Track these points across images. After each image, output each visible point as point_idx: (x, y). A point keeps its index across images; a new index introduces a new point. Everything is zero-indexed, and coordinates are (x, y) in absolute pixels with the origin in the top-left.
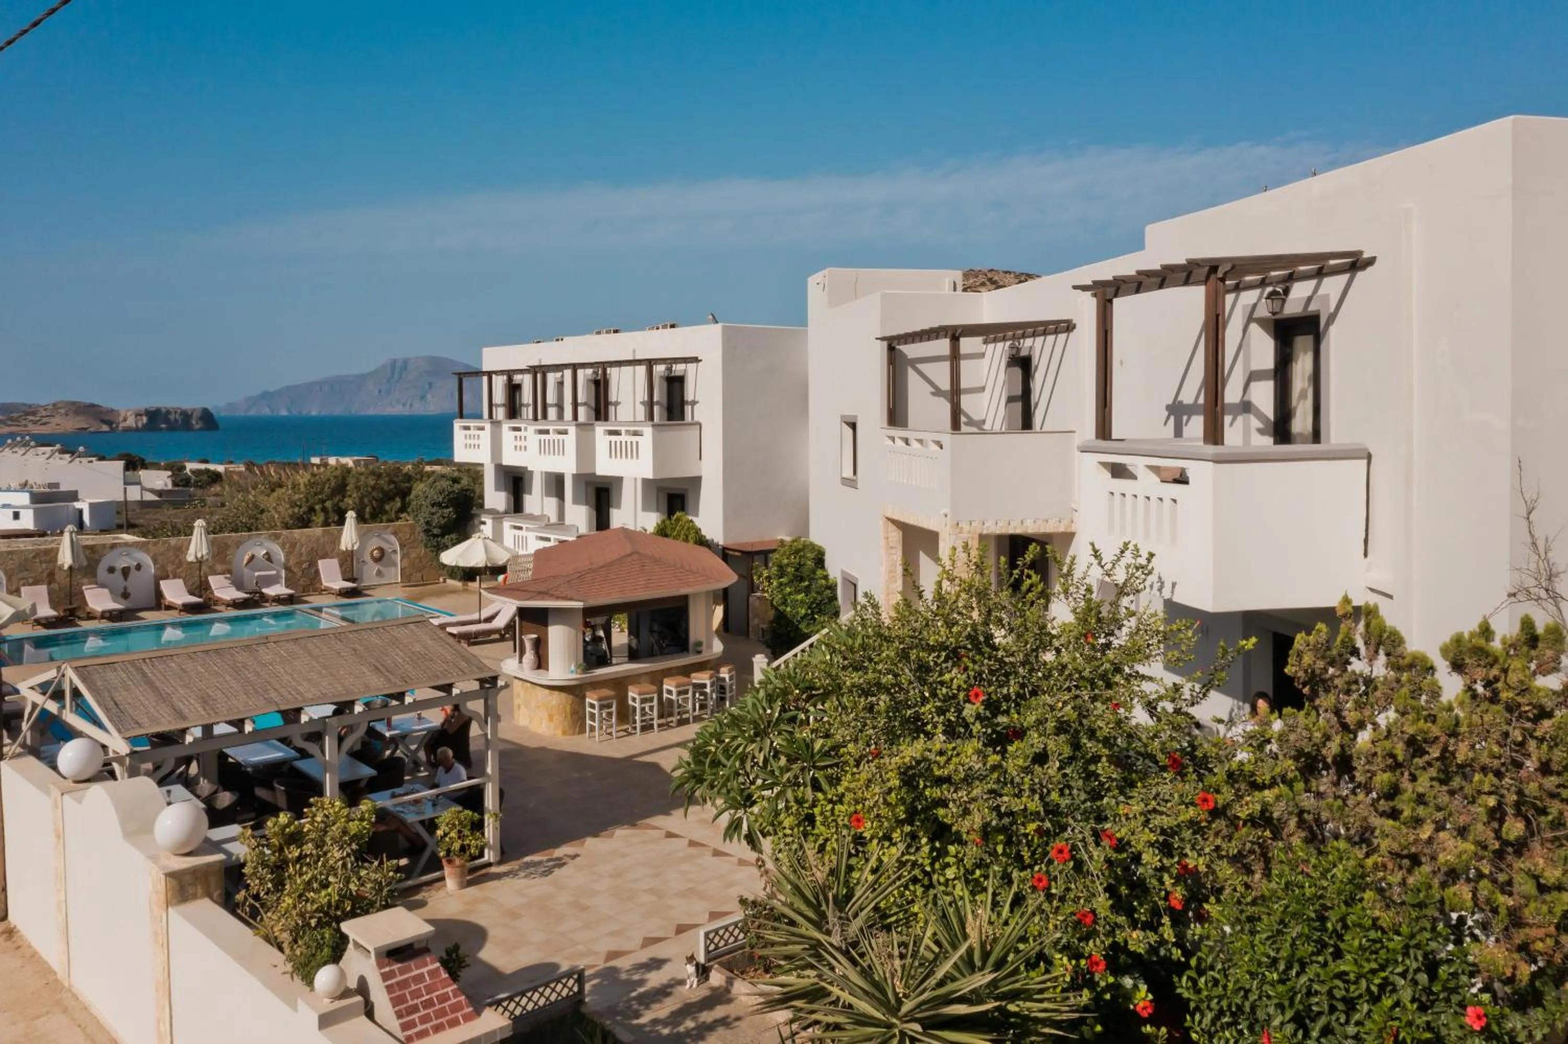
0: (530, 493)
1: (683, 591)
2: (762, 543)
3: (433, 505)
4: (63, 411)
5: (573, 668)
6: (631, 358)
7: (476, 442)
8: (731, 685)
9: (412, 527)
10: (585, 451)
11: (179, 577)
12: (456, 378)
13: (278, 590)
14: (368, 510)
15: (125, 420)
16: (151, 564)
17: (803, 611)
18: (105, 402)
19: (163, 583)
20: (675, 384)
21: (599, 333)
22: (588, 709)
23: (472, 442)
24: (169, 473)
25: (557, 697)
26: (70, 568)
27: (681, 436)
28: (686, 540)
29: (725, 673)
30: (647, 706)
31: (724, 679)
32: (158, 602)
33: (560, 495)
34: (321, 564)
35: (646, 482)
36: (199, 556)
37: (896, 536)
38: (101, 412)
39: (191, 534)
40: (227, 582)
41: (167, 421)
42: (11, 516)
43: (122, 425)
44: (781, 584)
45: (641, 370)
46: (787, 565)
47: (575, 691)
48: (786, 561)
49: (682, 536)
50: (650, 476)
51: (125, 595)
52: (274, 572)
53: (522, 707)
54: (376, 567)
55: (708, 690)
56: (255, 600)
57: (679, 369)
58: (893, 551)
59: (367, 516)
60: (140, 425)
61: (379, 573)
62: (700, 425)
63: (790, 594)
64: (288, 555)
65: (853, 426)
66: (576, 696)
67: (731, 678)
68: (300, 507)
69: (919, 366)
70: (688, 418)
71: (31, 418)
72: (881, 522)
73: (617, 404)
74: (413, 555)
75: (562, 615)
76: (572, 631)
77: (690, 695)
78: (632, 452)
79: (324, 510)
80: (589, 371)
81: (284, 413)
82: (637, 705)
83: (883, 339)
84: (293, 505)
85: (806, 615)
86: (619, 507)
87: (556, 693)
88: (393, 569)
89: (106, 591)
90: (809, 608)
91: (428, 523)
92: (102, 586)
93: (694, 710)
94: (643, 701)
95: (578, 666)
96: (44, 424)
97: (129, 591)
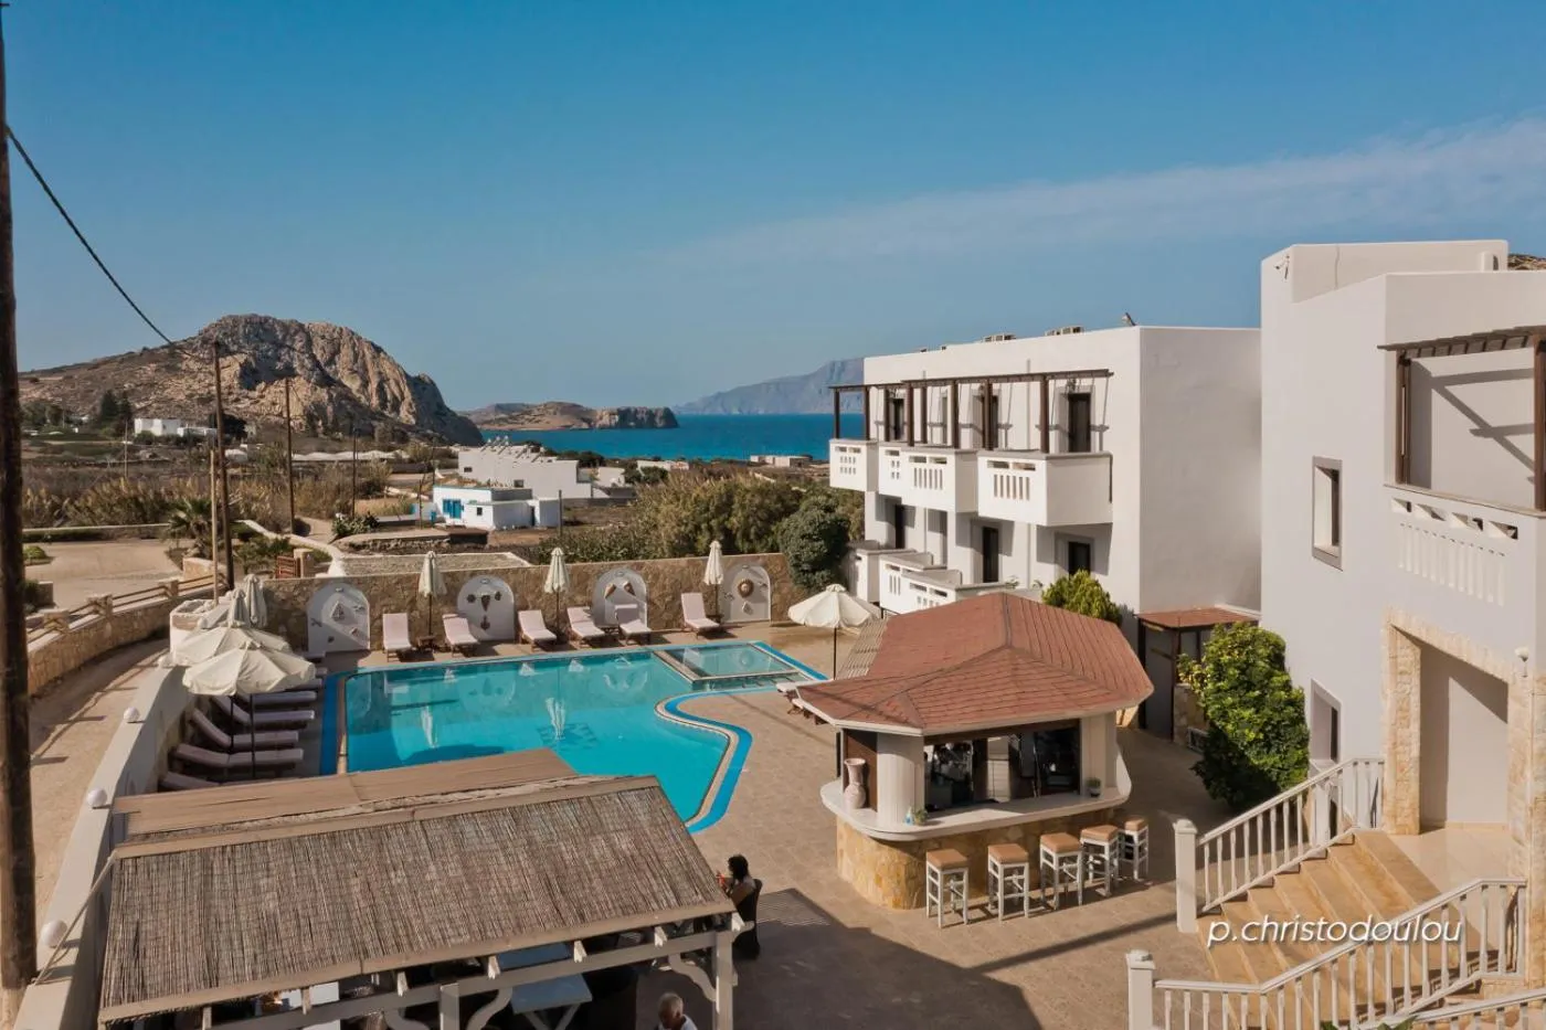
0: (913, 526)
1: (1071, 714)
2: (1193, 612)
3: (803, 537)
4: (551, 411)
5: (909, 815)
6: (1024, 371)
7: (852, 466)
8: (1141, 848)
9: (782, 558)
10: (967, 485)
11: (539, 608)
12: (832, 392)
13: (638, 626)
14: (752, 530)
15: (601, 418)
16: (511, 594)
17: (1252, 736)
18: (585, 403)
19: (521, 614)
20: (1079, 403)
21: (989, 340)
22: (929, 877)
23: (848, 465)
24: (623, 470)
25: (886, 853)
26: (430, 596)
27: (1084, 471)
28: (1087, 612)
29: (1131, 829)
30: (1015, 878)
31: (1130, 839)
32: (516, 637)
33: (943, 530)
34: (684, 597)
35: (1040, 528)
36: (556, 587)
37: (1410, 657)
38: (582, 411)
39: (549, 563)
40: (585, 616)
41: (635, 419)
42: (475, 511)
43: (600, 422)
44: (1219, 690)
45: (1036, 386)
46: (1230, 664)
47: (913, 849)
48: (1226, 658)
49: (1083, 605)
50: (1044, 523)
51: (485, 626)
52: (634, 606)
53: (845, 854)
54: (745, 602)
55: (1106, 856)
56: (610, 638)
57: (1083, 385)
58: (1405, 678)
59: (752, 537)
60: (613, 422)
61: (747, 609)
62: (1111, 457)
63: (1233, 706)
64: (651, 586)
65: (1335, 476)
66: (914, 855)
67: (1141, 837)
68: (686, 525)
69: (1452, 389)
70: (1095, 448)
71: (527, 417)
72: (1384, 632)
73: (1008, 426)
74: (785, 591)
75: (896, 743)
76: (910, 763)
77: (1078, 864)
78: (1021, 490)
79: (710, 529)
80: (976, 386)
81: (735, 412)
82: (999, 876)
83: (1389, 348)
84: (680, 523)
85: (1256, 740)
86: (1009, 554)
87: (887, 847)
88: (762, 605)
89: (464, 621)
90: (1261, 731)
91: (796, 557)
92: (461, 615)
93: (1085, 877)
94: (1008, 872)
95: (917, 814)
96: (537, 422)
97: (489, 620)
